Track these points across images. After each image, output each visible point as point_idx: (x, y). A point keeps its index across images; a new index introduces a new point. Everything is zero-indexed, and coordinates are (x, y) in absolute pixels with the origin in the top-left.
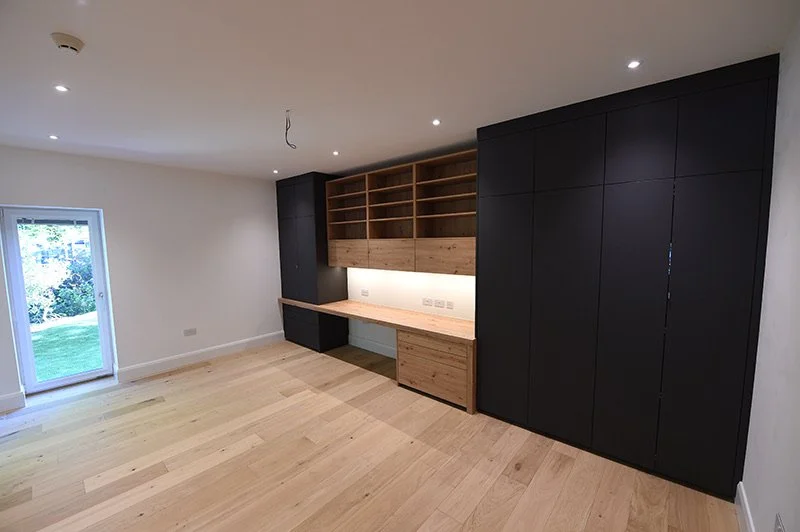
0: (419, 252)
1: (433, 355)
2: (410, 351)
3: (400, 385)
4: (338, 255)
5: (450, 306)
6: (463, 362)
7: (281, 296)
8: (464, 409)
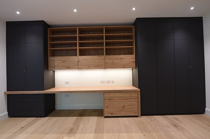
0: (107, 61)
1: (123, 99)
2: (111, 100)
3: (105, 117)
4: (56, 64)
5: (113, 82)
6: (136, 99)
7: (6, 90)
8: (137, 116)
